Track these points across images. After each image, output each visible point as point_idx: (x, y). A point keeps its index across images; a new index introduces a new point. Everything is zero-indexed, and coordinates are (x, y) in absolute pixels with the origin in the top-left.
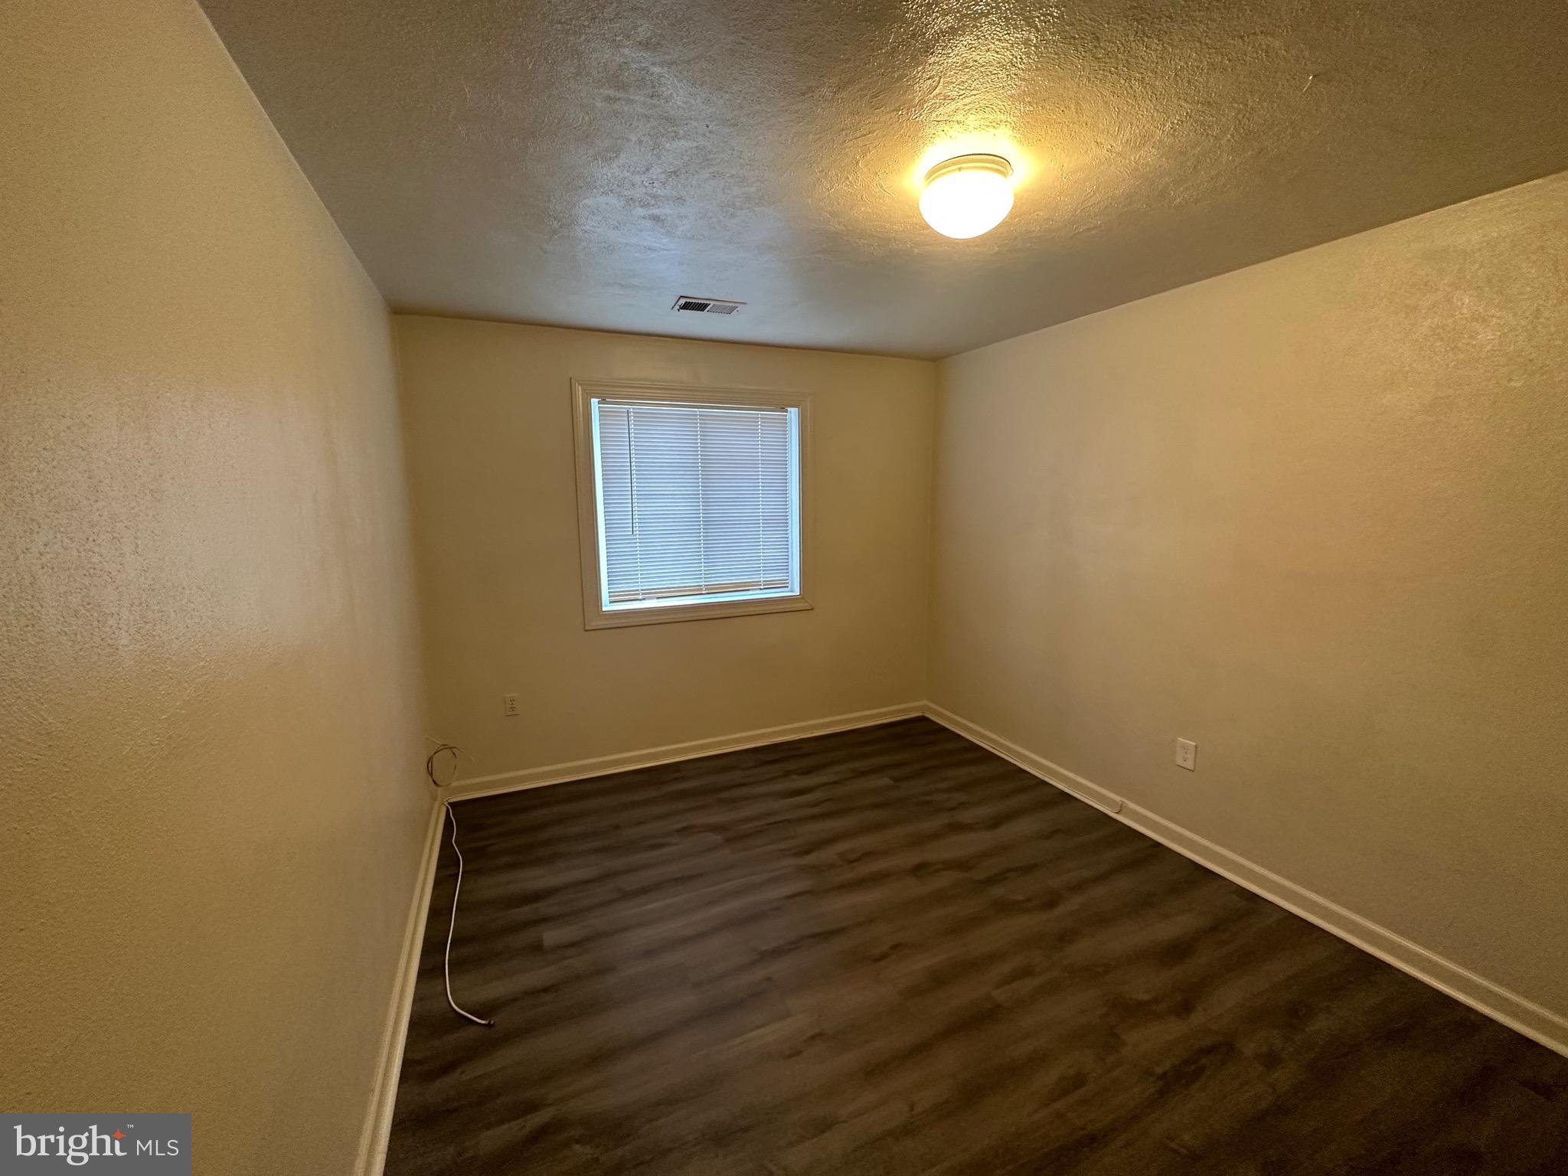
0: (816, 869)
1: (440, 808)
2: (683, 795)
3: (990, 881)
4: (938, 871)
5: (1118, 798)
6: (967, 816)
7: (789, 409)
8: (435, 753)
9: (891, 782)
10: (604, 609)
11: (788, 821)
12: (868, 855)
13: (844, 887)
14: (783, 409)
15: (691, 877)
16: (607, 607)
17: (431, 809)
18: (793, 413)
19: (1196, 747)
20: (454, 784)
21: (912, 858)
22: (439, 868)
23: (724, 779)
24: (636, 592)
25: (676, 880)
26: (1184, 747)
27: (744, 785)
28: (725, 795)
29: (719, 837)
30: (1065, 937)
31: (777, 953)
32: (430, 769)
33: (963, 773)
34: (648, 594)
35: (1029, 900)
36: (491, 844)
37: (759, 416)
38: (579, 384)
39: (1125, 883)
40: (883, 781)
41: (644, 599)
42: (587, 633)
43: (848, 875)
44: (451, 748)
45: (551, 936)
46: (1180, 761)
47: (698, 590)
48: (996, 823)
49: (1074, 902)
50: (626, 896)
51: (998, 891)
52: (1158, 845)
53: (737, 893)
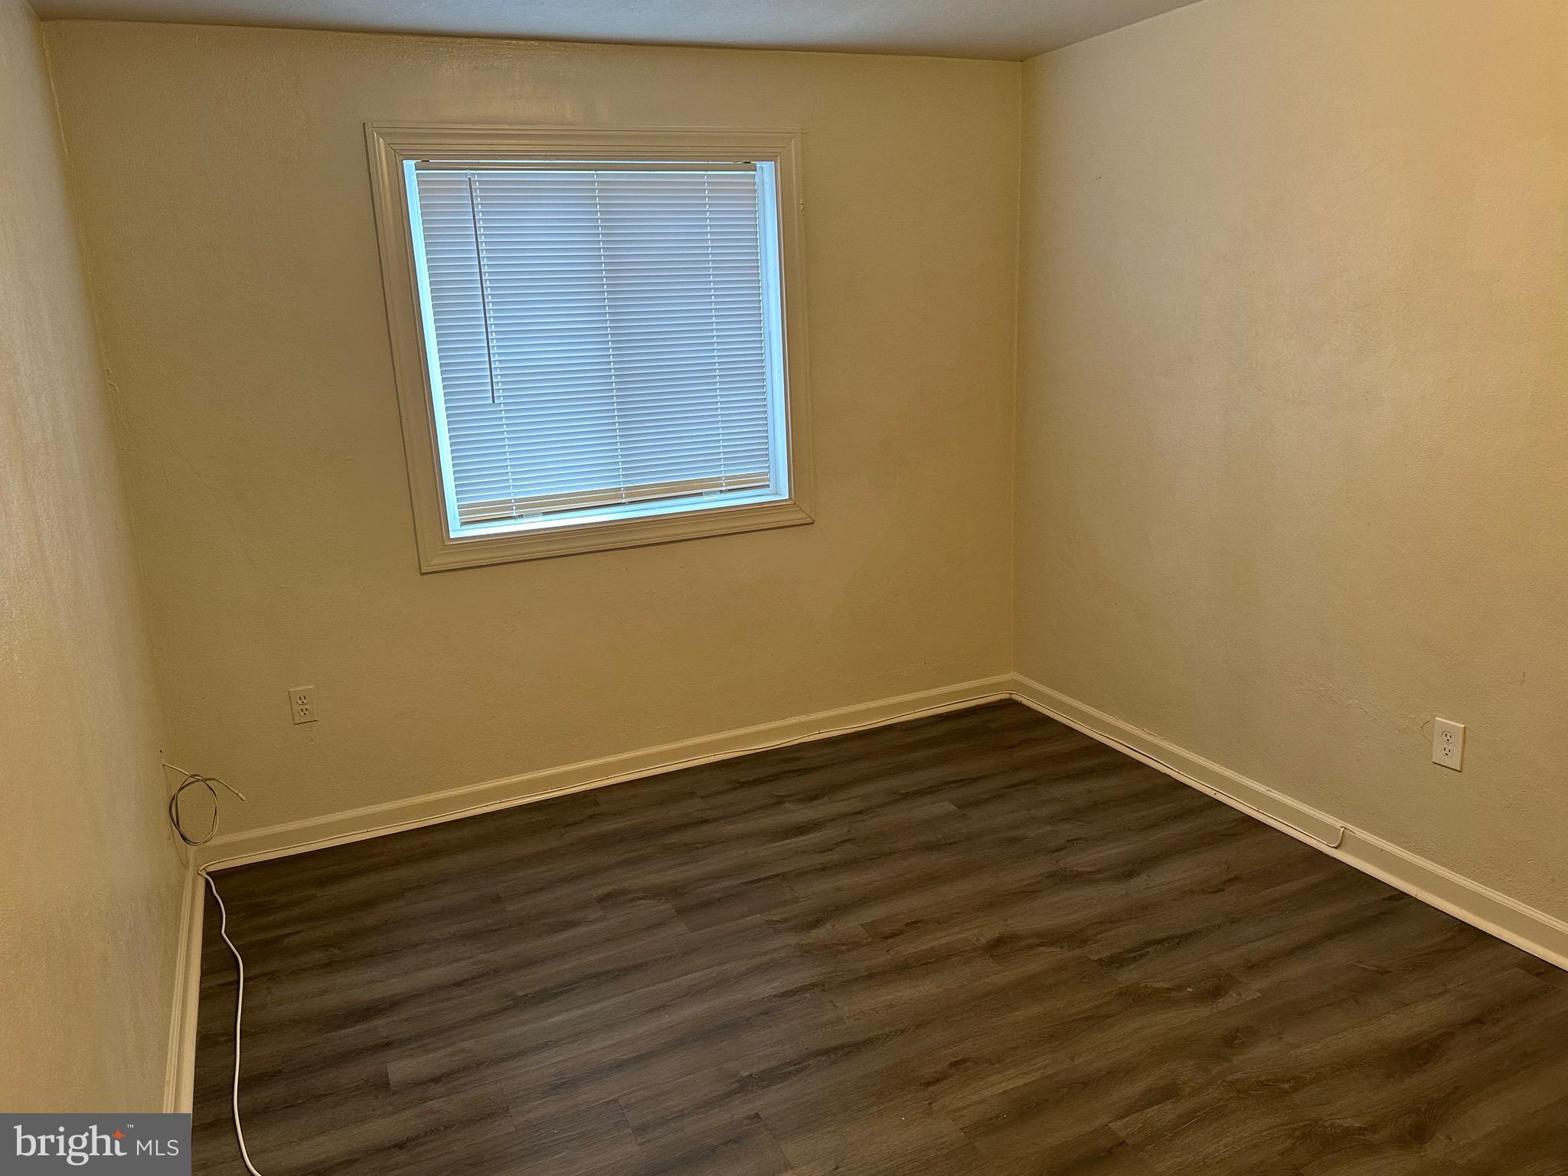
0: (830, 950)
1: (194, 882)
2: (604, 842)
3: (1117, 961)
4: (1030, 947)
5: (1337, 823)
6: (1080, 860)
7: (758, 164)
8: (181, 789)
9: (952, 808)
10: (452, 535)
11: (783, 876)
12: (915, 925)
13: (873, 977)
14: (748, 165)
15: (626, 971)
16: (457, 531)
17: (182, 883)
18: (766, 173)
19: (1465, 727)
20: (216, 841)
21: (988, 929)
22: (205, 974)
23: (675, 812)
24: (505, 505)
25: (597, 975)
26: (1447, 734)
27: (705, 822)
28: (675, 839)
29: (669, 906)
30: (1232, 1041)
31: (769, 1078)
32: (175, 817)
33: (1078, 791)
34: (528, 507)
35: (1180, 988)
36: (288, 935)
37: (705, 179)
38: (380, 135)
39: (1338, 955)
40: (941, 806)
41: (521, 516)
42: (425, 576)
43: (881, 958)
44: (204, 780)
45: (401, 1068)
46: (1438, 756)
47: (615, 497)
48: (1130, 869)
49: (1255, 987)
50: (519, 1003)
51: (1128, 976)
52: (1403, 895)
53: (698, 992)
